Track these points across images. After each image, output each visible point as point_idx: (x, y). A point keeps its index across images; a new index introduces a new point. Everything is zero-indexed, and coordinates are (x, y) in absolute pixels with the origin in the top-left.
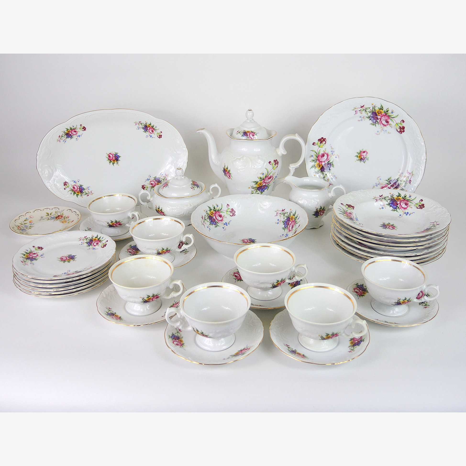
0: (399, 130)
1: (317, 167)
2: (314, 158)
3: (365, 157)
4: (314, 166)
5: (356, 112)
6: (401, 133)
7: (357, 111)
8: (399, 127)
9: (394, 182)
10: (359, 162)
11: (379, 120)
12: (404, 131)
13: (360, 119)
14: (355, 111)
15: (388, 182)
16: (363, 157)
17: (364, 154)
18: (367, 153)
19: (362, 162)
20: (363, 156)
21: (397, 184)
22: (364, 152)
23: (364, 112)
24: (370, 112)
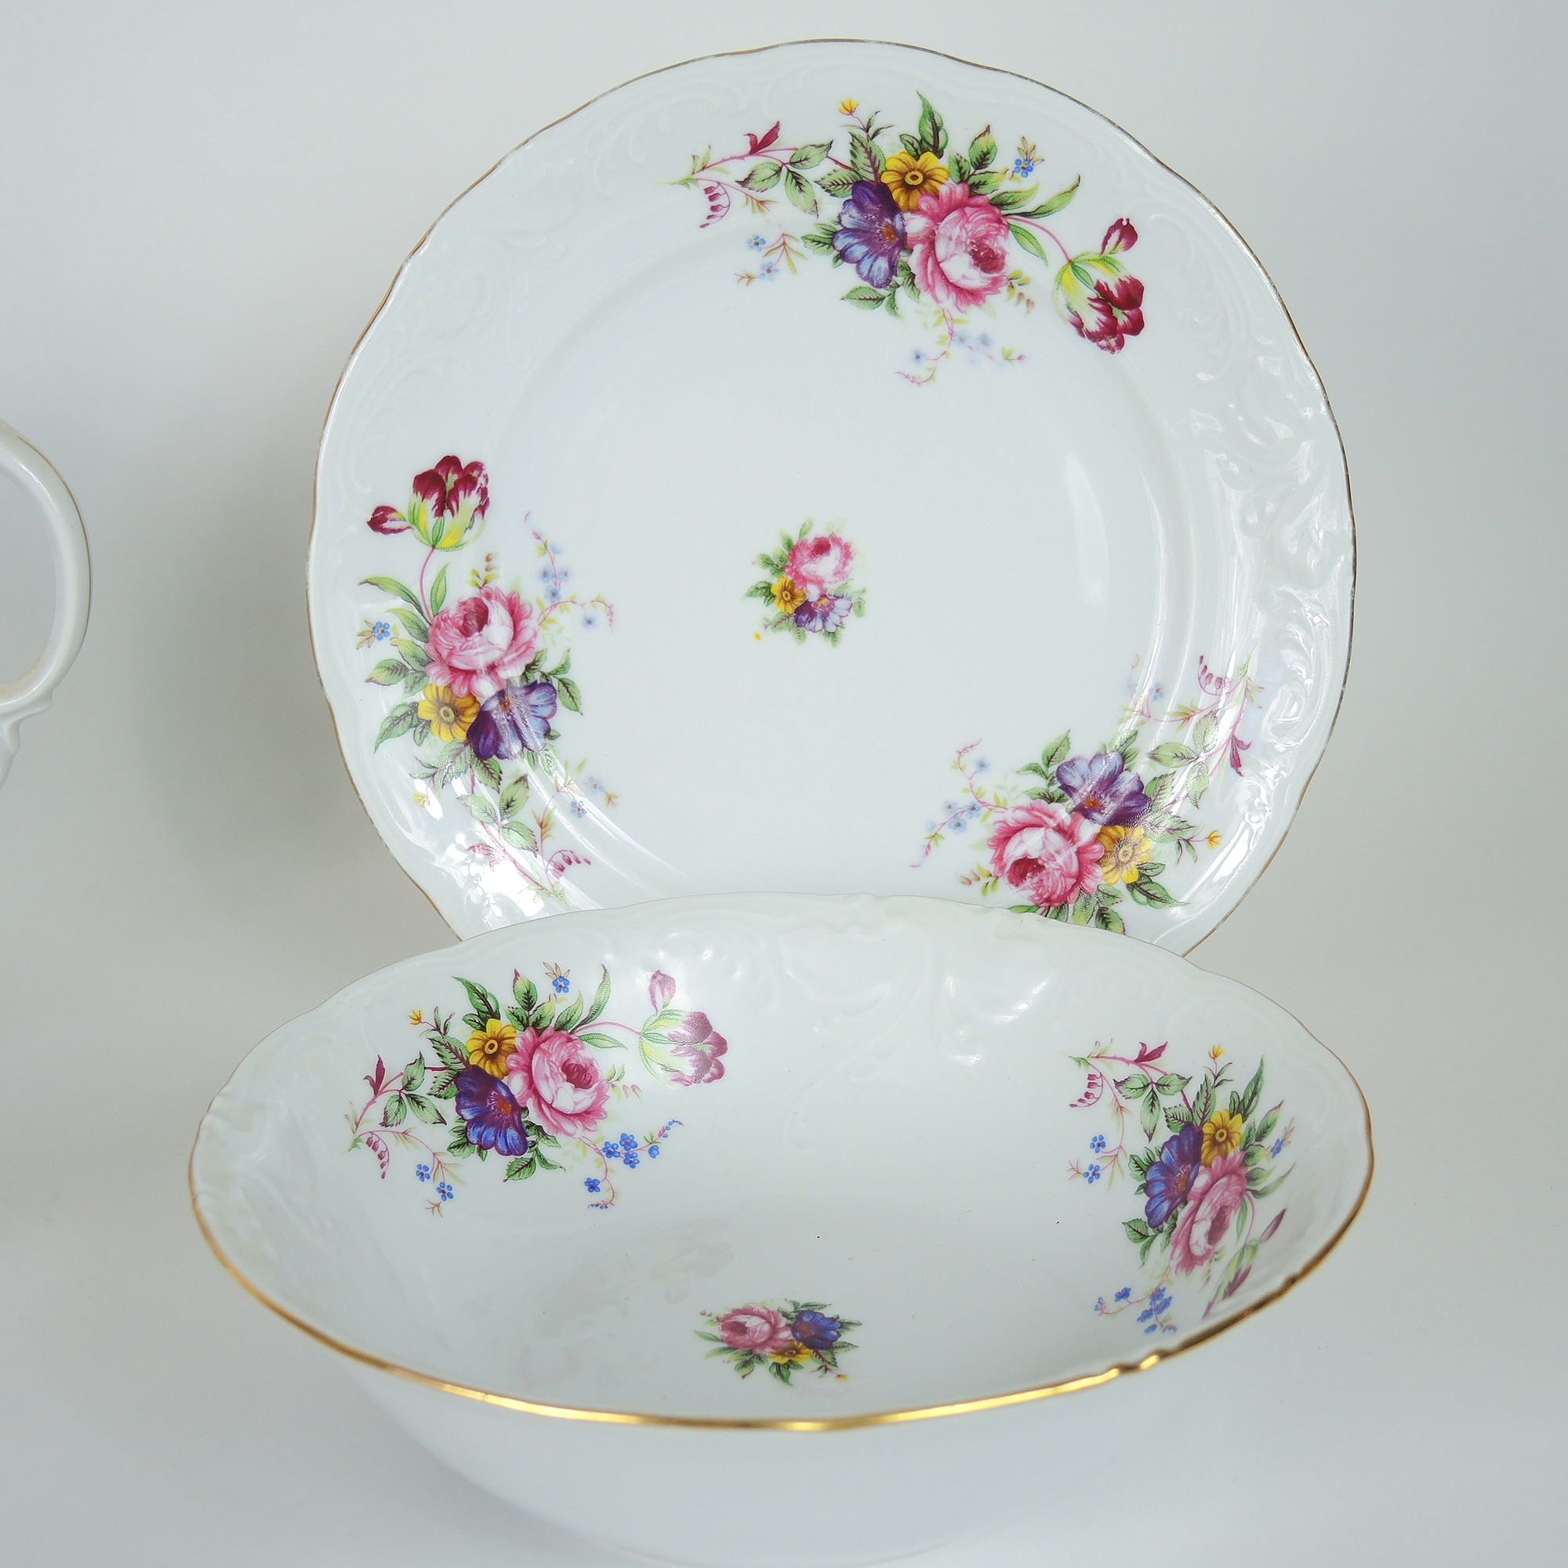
0: (1093, 320)
1: (434, 726)
2: (401, 644)
3: (831, 588)
4: (408, 719)
5: (712, 198)
6: (1113, 342)
7: (719, 190)
8: (1094, 294)
9: (1101, 770)
10: (786, 637)
11: (918, 249)
12: (1136, 326)
13: (754, 261)
14: (707, 191)
15: (1051, 783)
16: (813, 593)
17: (824, 567)
18: (847, 553)
19: (814, 640)
20: (819, 582)
21: (1126, 784)
22: (821, 547)
23: (780, 192)
24: (831, 189)
